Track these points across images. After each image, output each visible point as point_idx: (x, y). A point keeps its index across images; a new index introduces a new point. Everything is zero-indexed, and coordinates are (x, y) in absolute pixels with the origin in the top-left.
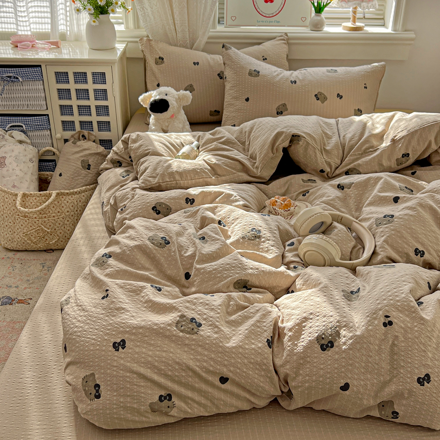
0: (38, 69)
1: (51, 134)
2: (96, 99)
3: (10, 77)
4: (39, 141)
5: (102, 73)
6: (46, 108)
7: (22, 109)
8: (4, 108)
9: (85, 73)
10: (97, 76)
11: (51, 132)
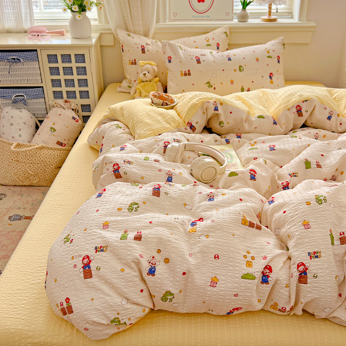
0: (34, 53)
1: (45, 101)
2: (78, 74)
3: (14, 59)
4: (36, 107)
5: (82, 54)
6: (41, 82)
7: (23, 83)
8: (10, 82)
9: (70, 55)
10: (79, 57)
11: (45, 100)
